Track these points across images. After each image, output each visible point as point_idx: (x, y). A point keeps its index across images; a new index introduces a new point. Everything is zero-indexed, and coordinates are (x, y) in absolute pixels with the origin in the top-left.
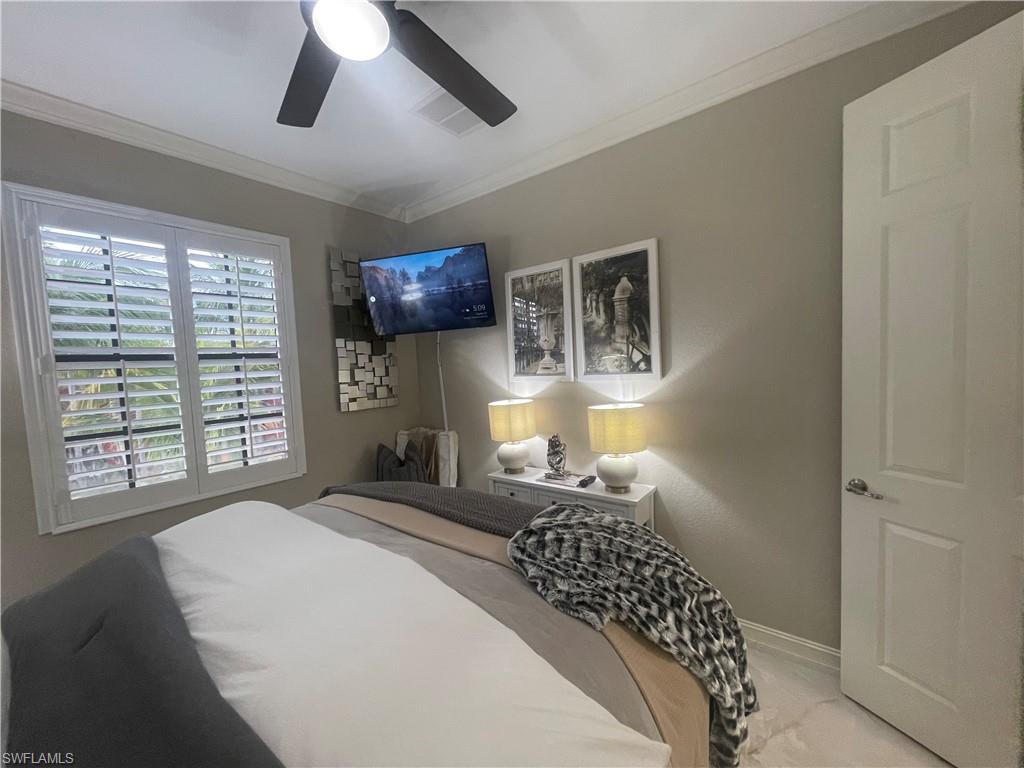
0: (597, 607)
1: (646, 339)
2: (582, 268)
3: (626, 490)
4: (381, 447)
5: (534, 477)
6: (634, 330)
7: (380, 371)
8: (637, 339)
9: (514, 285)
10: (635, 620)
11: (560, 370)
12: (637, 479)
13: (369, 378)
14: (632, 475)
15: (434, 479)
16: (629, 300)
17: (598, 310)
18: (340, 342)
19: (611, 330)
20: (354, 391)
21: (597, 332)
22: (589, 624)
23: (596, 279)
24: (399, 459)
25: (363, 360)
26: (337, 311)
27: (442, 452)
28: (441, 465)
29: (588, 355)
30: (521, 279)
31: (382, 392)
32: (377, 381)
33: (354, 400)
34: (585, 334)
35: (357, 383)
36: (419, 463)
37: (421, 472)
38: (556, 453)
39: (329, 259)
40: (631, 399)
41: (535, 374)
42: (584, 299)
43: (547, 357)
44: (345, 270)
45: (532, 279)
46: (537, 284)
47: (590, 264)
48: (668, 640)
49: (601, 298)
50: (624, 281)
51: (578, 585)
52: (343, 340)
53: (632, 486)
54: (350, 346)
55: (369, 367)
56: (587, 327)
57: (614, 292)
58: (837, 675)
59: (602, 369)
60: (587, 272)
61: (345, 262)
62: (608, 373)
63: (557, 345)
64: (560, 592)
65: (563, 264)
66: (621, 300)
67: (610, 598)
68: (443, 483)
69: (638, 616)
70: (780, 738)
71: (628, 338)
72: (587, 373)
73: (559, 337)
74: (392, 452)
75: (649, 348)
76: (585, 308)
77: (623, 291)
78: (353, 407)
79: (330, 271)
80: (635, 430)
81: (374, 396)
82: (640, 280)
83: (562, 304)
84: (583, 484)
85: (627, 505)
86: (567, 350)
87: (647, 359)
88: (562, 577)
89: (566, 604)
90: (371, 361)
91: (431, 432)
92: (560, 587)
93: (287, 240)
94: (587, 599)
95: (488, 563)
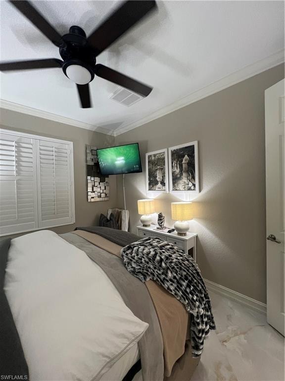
0: (145, 274)
1: (194, 178)
2: (172, 152)
3: (185, 234)
4: (102, 215)
5: (153, 228)
6: (189, 175)
7: (103, 188)
8: (190, 178)
9: (149, 158)
10: (159, 280)
11: (164, 189)
12: (189, 231)
13: (99, 190)
14: (187, 229)
15: (120, 227)
16: (188, 164)
17: (177, 167)
18: (89, 177)
19: (181, 174)
20: (93, 195)
21: (177, 175)
22: (140, 280)
23: (177, 155)
24: (107, 219)
25: (97, 184)
26: (88, 167)
27: (123, 218)
28: (122, 222)
29: (174, 184)
30: (151, 156)
31: (103, 195)
32: (102, 192)
33: (93, 198)
34: (173, 176)
35: (94, 192)
36: (114, 221)
37: (115, 225)
38: (161, 220)
39: (86, 149)
40: (188, 200)
41: (155, 190)
42: (172, 163)
43: (159, 184)
44: (92, 153)
45: (155, 156)
46: (156, 157)
47: (174, 150)
48: (172, 289)
49: (178, 163)
50: (186, 156)
51: (139, 266)
52: (90, 177)
53: (187, 233)
54: (92, 179)
55: (99, 186)
56: (173, 173)
57: (182, 160)
58: (266, 315)
59: (178, 189)
60: (173, 153)
61: (92, 150)
62: (180, 190)
63: (162, 180)
64: (132, 267)
65: (165, 150)
66: (185, 163)
67: (150, 271)
68: (123, 229)
69: (160, 279)
70: (237, 338)
71: (187, 178)
72: (173, 190)
73: (164, 177)
74: (105, 217)
75: (195, 181)
76: (172, 166)
77: (186, 160)
78: (93, 200)
79: (86, 153)
80: (188, 212)
81: (100, 196)
82: (192, 156)
83: (164, 165)
84: (169, 232)
85: (184, 240)
86: (166, 182)
87: (194, 185)
88: (135, 262)
89: (134, 272)
90: (99, 184)
91: (119, 210)
92: (133, 266)
93: (72, 143)
94: (141, 271)
95: (114, 256)
